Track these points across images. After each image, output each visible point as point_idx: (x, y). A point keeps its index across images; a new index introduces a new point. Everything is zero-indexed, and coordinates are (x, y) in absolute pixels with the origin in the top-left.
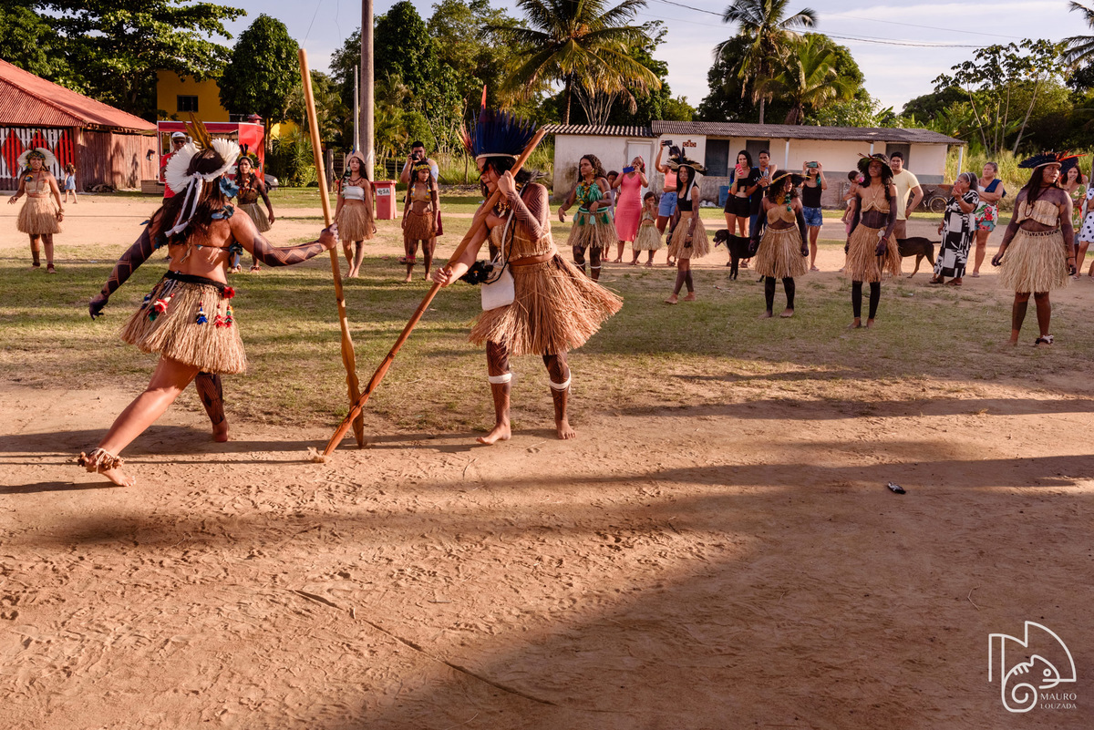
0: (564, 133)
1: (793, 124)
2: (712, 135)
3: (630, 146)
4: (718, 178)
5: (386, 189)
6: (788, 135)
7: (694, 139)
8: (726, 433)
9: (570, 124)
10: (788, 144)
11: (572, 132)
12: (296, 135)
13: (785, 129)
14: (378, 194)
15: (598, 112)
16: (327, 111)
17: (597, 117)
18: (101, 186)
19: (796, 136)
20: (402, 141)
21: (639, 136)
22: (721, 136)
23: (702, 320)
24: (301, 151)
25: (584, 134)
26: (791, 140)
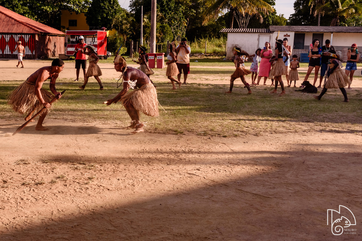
0: (231, 32)
1: (334, 26)
2: (297, 31)
3: (260, 37)
4: (300, 50)
5: (161, 56)
6: (332, 31)
7: (289, 33)
8: (313, 139)
9: (234, 28)
10: (332, 35)
11: (235, 31)
12: (117, 35)
13: (331, 28)
14: (158, 58)
15: (244, 22)
16: (129, 25)
17: (243, 24)
18: (44, 56)
19: (336, 31)
20: (160, 37)
21: (264, 32)
22: (301, 32)
23: (299, 105)
24: (119, 41)
25: (240, 32)
26: (333, 33)
